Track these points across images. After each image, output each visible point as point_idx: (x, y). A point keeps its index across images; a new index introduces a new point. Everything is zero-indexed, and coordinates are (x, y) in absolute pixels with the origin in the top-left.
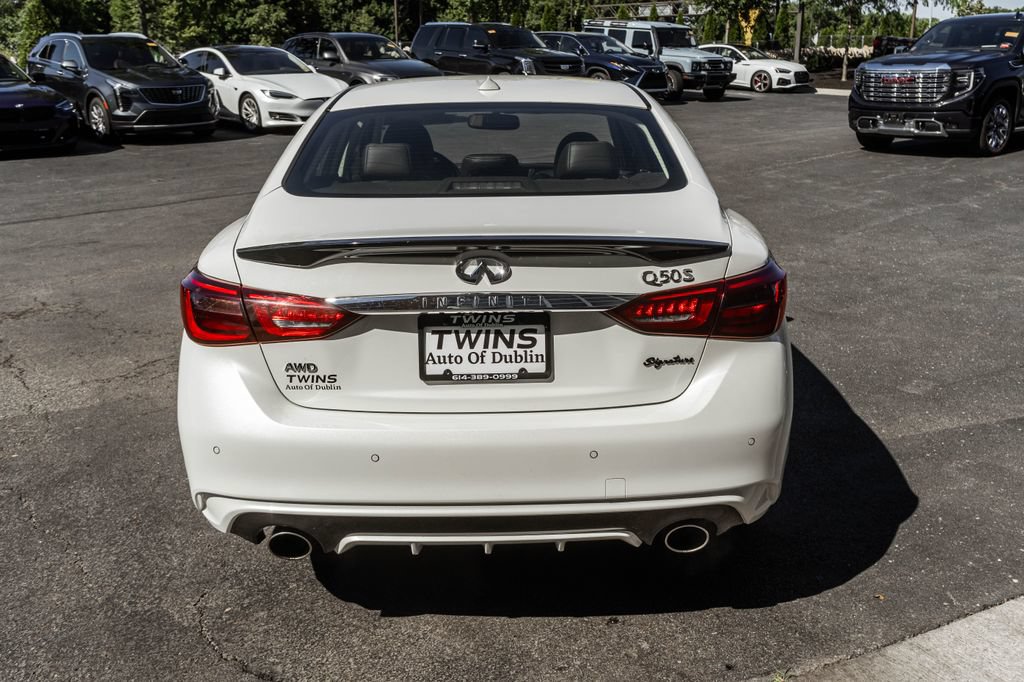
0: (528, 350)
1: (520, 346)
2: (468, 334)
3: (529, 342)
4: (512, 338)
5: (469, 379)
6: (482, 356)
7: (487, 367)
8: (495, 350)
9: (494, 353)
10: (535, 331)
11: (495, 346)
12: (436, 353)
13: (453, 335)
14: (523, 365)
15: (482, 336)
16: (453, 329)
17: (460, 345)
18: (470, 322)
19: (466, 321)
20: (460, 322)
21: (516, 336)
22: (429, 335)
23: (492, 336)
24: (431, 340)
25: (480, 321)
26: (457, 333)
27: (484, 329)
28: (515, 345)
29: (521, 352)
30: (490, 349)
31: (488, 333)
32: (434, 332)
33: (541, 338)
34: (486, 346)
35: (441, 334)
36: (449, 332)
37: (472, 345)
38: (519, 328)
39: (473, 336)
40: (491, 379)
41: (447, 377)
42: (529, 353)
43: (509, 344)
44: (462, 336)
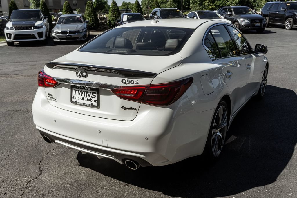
0: (94, 98)
1: (92, 97)
3: (94, 96)
4: (90, 94)
5: (80, 104)
6: (84, 98)
7: (84, 102)
8: (86, 97)
9: (86, 98)
10: (95, 93)
11: (86, 96)
12: (74, 96)
13: (78, 91)
14: (92, 103)
15: (84, 93)
17: (79, 95)
18: (81, 88)
19: (80, 88)
21: (91, 94)
23: (86, 93)
25: (83, 88)
28: (91, 97)
29: (92, 98)
30: (85, 97)
31: (85, 92)
32: (74, 90)
33: (96, 95)
34: (84, 96)
35: (76, 90)
36: (77, 90)
37: (82, 95)
38: (92, 92)
39: (82, 92)
40: (85, 105)
41: (76, 103)
42: (94, 99)
43: (89, 96)
44: (80, 92)
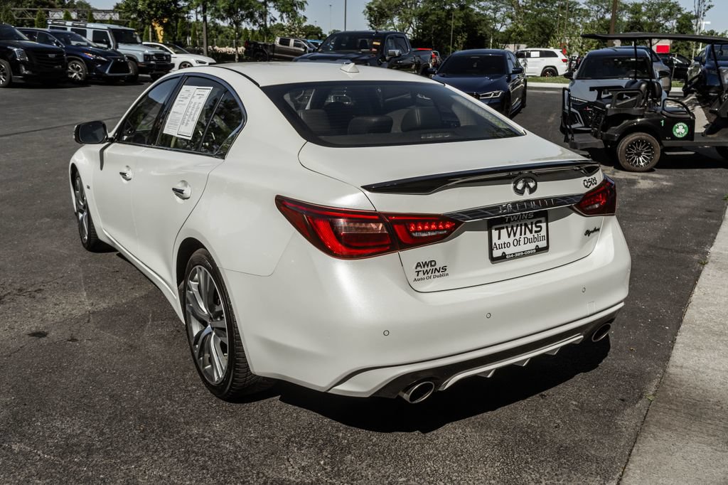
0: (539, 234)
1: (536, 232)
2: (512, 228)
3: (539, 229)
4: (532, 227)
5: (514, 257)
6: (519, 241)
7: (522, 248)
8: (525, 236)
9: (524, 238)
10: (540, 222)
11: (525, 234)
12: (498, 242)
13: (505, 229)
14: (537, 243)
15: (519, 228)
16: (505, 225)
17: (509, 236)
18: (514, 220)
19: (512, 220)
20: (509, 221)
21: (534, 225)
22: (493, 231)
23: (523, 227)
24: (495, 233)
25: (518, 219)
26: (507, 228)
27: (519, 223)
28: (533, 232)
29: (536, 236)
30: (523, 236)
31: (521, 226)
32: (496, 229)
33: (544, 225)
34: (521, 235)
35: (499, 229)
36: (503, 228)
37: (515, 235)
38: (534, 221)
39: (515, 228)
40: (524, 254)
41: (503, 258)
42: (539, 236)
43: (531, 232)
44: (509, 229)
